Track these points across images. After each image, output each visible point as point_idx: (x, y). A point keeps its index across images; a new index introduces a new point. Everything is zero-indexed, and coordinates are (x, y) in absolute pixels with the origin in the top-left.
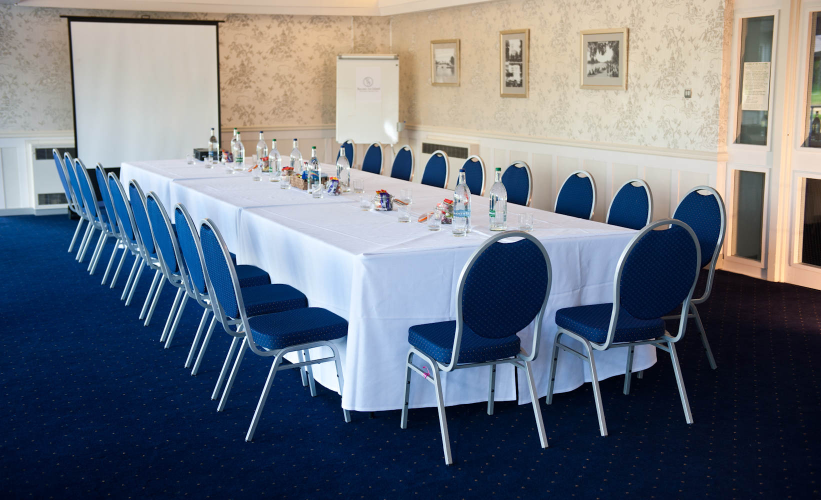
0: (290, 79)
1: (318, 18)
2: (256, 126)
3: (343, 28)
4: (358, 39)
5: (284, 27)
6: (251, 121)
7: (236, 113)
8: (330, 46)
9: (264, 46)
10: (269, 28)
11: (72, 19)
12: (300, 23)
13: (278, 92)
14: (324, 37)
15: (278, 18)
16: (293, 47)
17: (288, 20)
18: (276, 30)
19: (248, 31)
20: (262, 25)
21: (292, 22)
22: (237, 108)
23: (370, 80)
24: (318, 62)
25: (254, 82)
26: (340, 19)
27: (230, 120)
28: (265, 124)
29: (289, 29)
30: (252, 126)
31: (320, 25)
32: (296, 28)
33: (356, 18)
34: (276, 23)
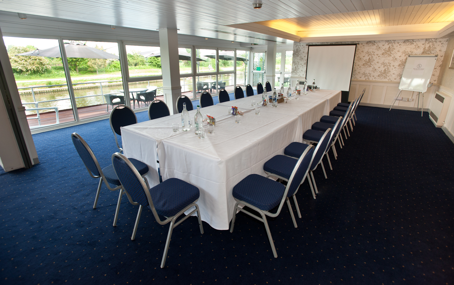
0: (388, 64)
1: (408, 41)
2: (370, 80)
3: (420, 44)
4: (427, 48)
5: (390, 45)
6: (368, 78)
7: (363, 75)
8: (411, 51)
9: (380, 52)
10: (383, 45)
11: (309, 46)
12: (398, 43)
13: (382, 69)
14: (409, 48)
15: (388, 41)
16: (392, 53)
17: (393, 42)
18: (387, 46)
19: (374, 47)
20: (380, 45)
21: (394, 43)
22: (364, 74)
23: (420, 65)
24: (403, 58)
25: (373, 65)
26: (419, 40)
27: (360, 78)
28: (374, 80)
29: (392, 46)
30: (369, 80)
31: (408, 43)
32: (396, 45)
33: (426, 40)
34: (387, 43)
